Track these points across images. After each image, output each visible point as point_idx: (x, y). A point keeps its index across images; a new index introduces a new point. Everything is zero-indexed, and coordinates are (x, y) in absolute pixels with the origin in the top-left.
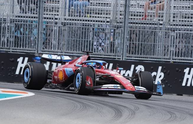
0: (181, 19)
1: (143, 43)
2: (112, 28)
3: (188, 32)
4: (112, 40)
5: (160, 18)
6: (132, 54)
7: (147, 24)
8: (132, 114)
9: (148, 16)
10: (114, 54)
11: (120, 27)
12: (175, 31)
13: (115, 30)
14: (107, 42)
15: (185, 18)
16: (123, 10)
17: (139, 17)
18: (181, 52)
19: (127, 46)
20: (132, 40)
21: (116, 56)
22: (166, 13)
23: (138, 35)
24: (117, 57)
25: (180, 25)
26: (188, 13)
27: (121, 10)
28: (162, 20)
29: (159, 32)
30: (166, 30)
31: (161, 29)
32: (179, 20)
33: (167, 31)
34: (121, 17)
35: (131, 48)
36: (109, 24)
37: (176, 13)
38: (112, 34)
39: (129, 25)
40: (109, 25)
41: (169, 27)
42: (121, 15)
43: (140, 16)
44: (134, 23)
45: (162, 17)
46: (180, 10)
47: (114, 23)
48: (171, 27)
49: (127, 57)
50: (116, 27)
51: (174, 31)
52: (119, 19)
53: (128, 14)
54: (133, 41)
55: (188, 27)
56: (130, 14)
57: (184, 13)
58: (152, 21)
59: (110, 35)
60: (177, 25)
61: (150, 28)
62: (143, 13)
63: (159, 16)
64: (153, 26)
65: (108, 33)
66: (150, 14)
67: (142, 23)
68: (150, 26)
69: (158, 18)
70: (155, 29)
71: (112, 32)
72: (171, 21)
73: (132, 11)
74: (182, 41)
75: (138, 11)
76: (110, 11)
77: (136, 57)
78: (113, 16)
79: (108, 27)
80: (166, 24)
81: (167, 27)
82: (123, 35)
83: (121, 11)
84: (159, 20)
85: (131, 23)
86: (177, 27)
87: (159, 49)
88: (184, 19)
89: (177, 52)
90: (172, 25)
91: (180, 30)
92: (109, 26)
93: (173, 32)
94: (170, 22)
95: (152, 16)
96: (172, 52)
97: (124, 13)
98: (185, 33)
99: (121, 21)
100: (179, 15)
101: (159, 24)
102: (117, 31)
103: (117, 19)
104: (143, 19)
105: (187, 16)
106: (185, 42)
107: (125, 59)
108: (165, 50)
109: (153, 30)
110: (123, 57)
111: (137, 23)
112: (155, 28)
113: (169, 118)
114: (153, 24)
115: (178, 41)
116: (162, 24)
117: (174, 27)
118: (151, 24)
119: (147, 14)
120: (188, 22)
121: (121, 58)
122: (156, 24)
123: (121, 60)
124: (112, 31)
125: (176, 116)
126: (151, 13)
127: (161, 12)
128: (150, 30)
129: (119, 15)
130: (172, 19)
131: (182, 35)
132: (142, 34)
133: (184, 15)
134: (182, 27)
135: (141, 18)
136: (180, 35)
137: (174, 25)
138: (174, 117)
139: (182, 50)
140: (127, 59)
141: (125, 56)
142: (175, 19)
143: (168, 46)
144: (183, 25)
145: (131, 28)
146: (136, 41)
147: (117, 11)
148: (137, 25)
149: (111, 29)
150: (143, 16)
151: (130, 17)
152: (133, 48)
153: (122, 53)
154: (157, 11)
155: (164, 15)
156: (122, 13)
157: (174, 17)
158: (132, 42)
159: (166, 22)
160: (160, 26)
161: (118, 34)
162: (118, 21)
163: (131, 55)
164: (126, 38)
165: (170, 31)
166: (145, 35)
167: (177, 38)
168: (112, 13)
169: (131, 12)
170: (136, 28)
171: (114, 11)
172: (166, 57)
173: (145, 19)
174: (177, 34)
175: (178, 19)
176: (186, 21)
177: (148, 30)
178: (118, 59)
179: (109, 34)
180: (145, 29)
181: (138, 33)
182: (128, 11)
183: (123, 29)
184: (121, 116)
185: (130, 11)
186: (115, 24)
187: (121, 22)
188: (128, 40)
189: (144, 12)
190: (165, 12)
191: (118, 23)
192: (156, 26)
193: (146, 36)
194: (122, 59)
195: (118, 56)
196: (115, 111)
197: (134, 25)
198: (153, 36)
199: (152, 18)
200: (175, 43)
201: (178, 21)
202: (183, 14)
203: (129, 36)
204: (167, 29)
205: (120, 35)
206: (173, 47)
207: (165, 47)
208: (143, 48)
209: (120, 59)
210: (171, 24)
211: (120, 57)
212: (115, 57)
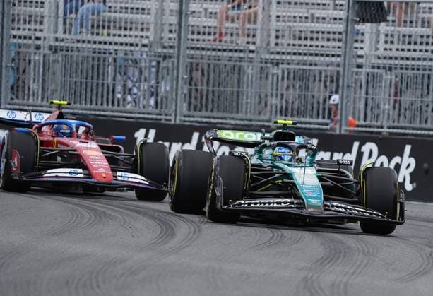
0: (292, 42)
1: (216, 89)
2: (153, 58)
3: (305, 67)
4: (153, 82)
5: (250, 39)
6: (195, 110)
7: (224, 50)
8: (195, 232)
9: (226, 34)
10: (157, 111)
11: (170, 57)
12: (281, 66)
13: (158, 63)
14: (144, 85)
15: (300, 38)
16: (176, 22)
17: (206, 37)
18: (292, 107)
19: (183, 95)
20: (193, 83)
21: (161, 115)
22: (262, 30)
23: (206, 73)
24: (163, 117)
25: (289, 53)
26: (305, 29)
27: (172, 22)
28: (254, 43)
29: (248, 66)
30: (262, 62)
31: (251, 60)
32: (288, 42)
33: (263, 65)
34: (171, 35)
35: (193, 100)
36: (146, 49)
37: (280, 28)
38: (154, 70)
39: (188, 52)
40: (147, 52)
41: (267, 56)
42: (171, 32)
43: (209, 34)
44: (198, 49)
45: (254, 36)
46: (288, 24)
47: (157, 48)
48: (272, 57)
49: (185, 116)
50: (160, 56)
51: (277, 64)
52: (168, 40)
53: (184, 30)
54: (196, 85)
55: (305, 58)
56: (188, 31)
57: (298, 29)
58: (234, 44)
59: (150, 72)
60: (283, 53)
61: (230, 59)
62: (215, 28)
63: (248, 35)
64: (236, 55)
65: (145, 68)
66: (229, 31)
67: (214, 50)
68: (230, 54)
69: (246, 39)
70: (240, 61)
71: (153, 67)
72: (272, 44)
73: (192, 24)
74: (293, 86)
75: (205, 24)
76: (148, 23)
77: (202, 117)
78: (156, 34)
79: (144, 56)
80: (262, 49)
81: (263, 56)
82: (175, 72)
83: (171, 25)
84: (248, 43)
85: (193, 48)
86: (284, 57)
87: (249, 100)
88: (297, 42)
89: (284, 107)
90: (272, 53)
91: (289, 64)
92: (147, 55)
93: (276, 67)
94: (268, 47)
95: (234, 35)
96: (274, 107)
97: (177, 27)
98: (300, 69)
99: (171, 44)
100: (287, 34)
101: (247, 51)
102: (163, 64)
103: (163, 41)
104: (215, 40)
105: (303, 35)
106: (300, 87)
107: (181, 120)
108: (260, 102)
109: (235, 64)
110: (176, 115)
111: (203, 49)
112: (241, 59)
113: (268, 238)
114: (236, 51)
115: (285, 86)
116: (253, 52)
117: (278, 57)
118: (231, 51)
119: (224, 31)
120: (306, 48)
121: (173, 117)
122: (241, 51)
123: (173, 122)
124: (154, 63)
125: (282, 236)
126: (232, 28)
127: (252, 26)
128: (230, 63)
129: (167, 32)
130: (273, 41)
131: (294, 72)
132: (214, 71)
133: (297, 34)
134: (294, 57)
135: (212, 38)
136: (289, 73)
137: (278, 53)
138: (278, 236)
139: (293, 103)
140: (185, 121)
141: (180, 116)
142: (279, 41)
143: (266, 96)
144: (295, 54)
145: (192, 58)
146: (202, 85)
147: (163, 24)
148: (204, 53)
149: (151, 61)
150: (215, 34)
151: (190, 36)
152: (196, 98)
153: (174, 108)
154: (243, 25)
155: (258, 32)
156: (173, 28)
157: (277, 37)
158: (193, 87)
159: (262, 47)
160: (251, 55)
161: (165, 71)
162: (166, 44)
163: (192, 113)
164: (183, 78)
165: (269, 65)
166: (220, 72)
167: (283, 78)
168: (152, 27)
169: (192, 26)
170: (202, 59)
171: (156, 24)
172: (262, 117)
173: (220, 41)
174: (283, 72)
175: (285, 41)
176: (300, 45)
177: (227, 63)
178: (167, 120)
179: (147, 70)
180: (219, 60)
181: (206, 68)
182: (185, 25)
183: (175, 60)
184: (173, 235)
185: (189, 23)
186: (160, 50)
187: (171, 47)
188: (186, 82)
189: (218, 26)
190: (259, 26)
191: (164, 47)
192: (242, 55)
193: (223, 76)
194: (175, 120)
195: (166, 115)
196: (161, 227)
197: (198, 52)
198: (236, 75)
199: (234, 38)
200: (279, 89)
201: (286, 46)
202: (295, 31)
203: (188, 74)
204: (264, 61)
205: (170, 73)
206: (277, 96)
207: (260, 97)
208: (216, 99)
209: (170, 120)
210: (271, 50)
211: (171, 115)
212: (159, 117)
